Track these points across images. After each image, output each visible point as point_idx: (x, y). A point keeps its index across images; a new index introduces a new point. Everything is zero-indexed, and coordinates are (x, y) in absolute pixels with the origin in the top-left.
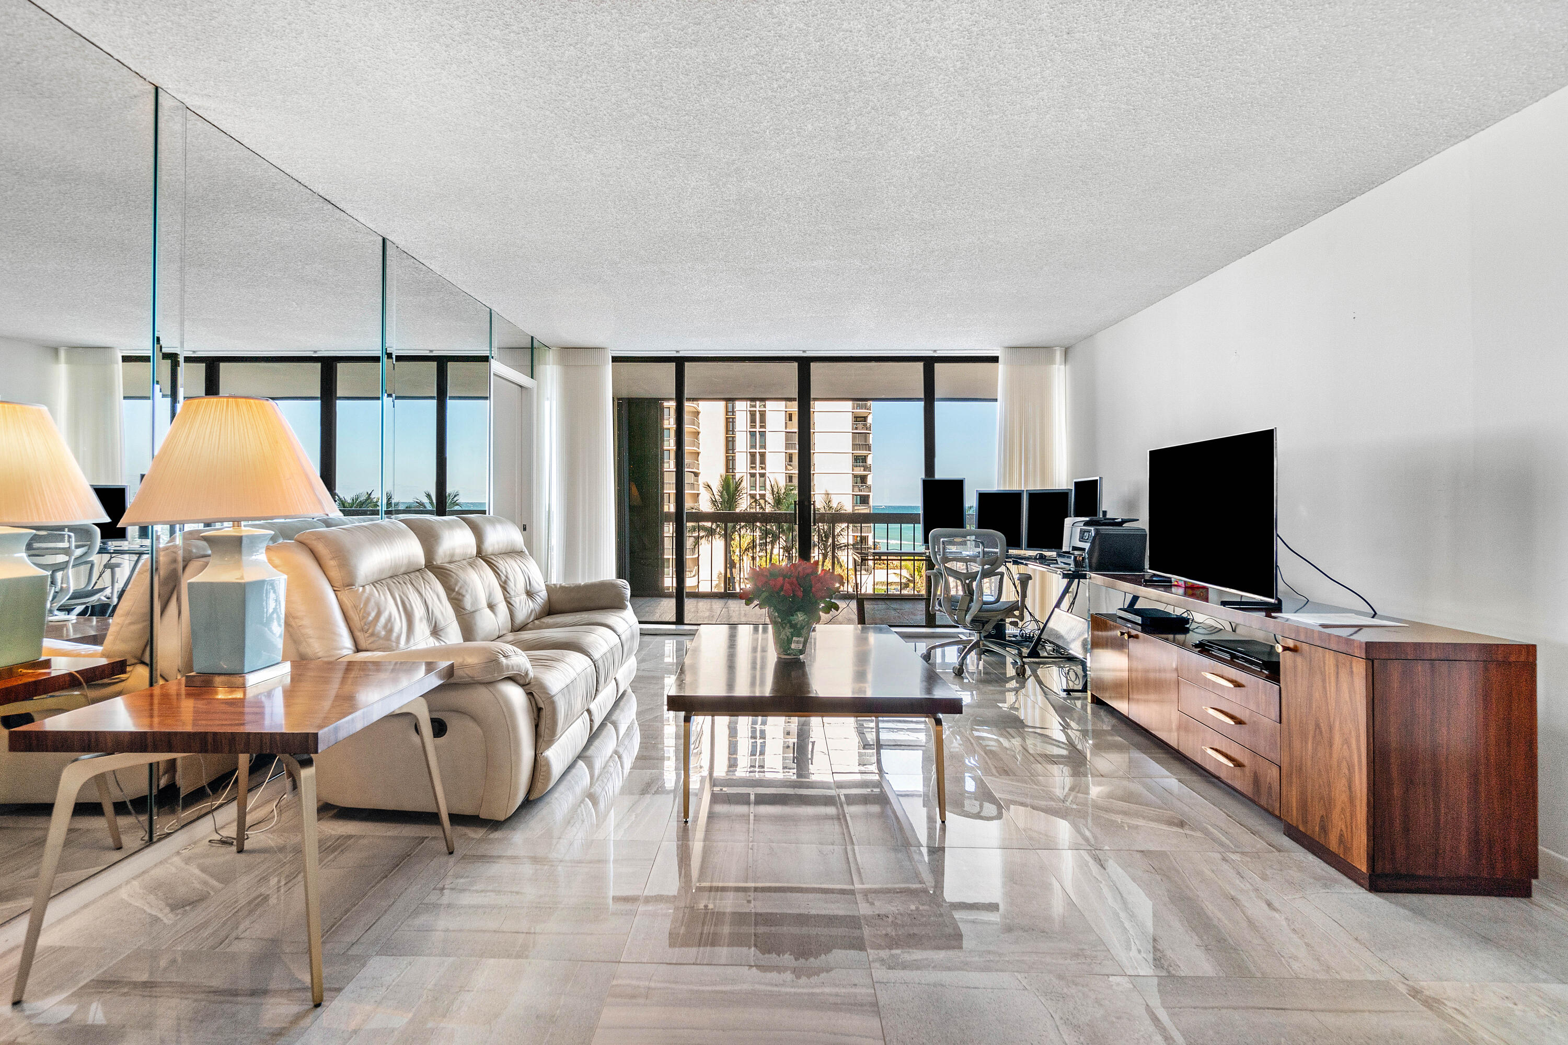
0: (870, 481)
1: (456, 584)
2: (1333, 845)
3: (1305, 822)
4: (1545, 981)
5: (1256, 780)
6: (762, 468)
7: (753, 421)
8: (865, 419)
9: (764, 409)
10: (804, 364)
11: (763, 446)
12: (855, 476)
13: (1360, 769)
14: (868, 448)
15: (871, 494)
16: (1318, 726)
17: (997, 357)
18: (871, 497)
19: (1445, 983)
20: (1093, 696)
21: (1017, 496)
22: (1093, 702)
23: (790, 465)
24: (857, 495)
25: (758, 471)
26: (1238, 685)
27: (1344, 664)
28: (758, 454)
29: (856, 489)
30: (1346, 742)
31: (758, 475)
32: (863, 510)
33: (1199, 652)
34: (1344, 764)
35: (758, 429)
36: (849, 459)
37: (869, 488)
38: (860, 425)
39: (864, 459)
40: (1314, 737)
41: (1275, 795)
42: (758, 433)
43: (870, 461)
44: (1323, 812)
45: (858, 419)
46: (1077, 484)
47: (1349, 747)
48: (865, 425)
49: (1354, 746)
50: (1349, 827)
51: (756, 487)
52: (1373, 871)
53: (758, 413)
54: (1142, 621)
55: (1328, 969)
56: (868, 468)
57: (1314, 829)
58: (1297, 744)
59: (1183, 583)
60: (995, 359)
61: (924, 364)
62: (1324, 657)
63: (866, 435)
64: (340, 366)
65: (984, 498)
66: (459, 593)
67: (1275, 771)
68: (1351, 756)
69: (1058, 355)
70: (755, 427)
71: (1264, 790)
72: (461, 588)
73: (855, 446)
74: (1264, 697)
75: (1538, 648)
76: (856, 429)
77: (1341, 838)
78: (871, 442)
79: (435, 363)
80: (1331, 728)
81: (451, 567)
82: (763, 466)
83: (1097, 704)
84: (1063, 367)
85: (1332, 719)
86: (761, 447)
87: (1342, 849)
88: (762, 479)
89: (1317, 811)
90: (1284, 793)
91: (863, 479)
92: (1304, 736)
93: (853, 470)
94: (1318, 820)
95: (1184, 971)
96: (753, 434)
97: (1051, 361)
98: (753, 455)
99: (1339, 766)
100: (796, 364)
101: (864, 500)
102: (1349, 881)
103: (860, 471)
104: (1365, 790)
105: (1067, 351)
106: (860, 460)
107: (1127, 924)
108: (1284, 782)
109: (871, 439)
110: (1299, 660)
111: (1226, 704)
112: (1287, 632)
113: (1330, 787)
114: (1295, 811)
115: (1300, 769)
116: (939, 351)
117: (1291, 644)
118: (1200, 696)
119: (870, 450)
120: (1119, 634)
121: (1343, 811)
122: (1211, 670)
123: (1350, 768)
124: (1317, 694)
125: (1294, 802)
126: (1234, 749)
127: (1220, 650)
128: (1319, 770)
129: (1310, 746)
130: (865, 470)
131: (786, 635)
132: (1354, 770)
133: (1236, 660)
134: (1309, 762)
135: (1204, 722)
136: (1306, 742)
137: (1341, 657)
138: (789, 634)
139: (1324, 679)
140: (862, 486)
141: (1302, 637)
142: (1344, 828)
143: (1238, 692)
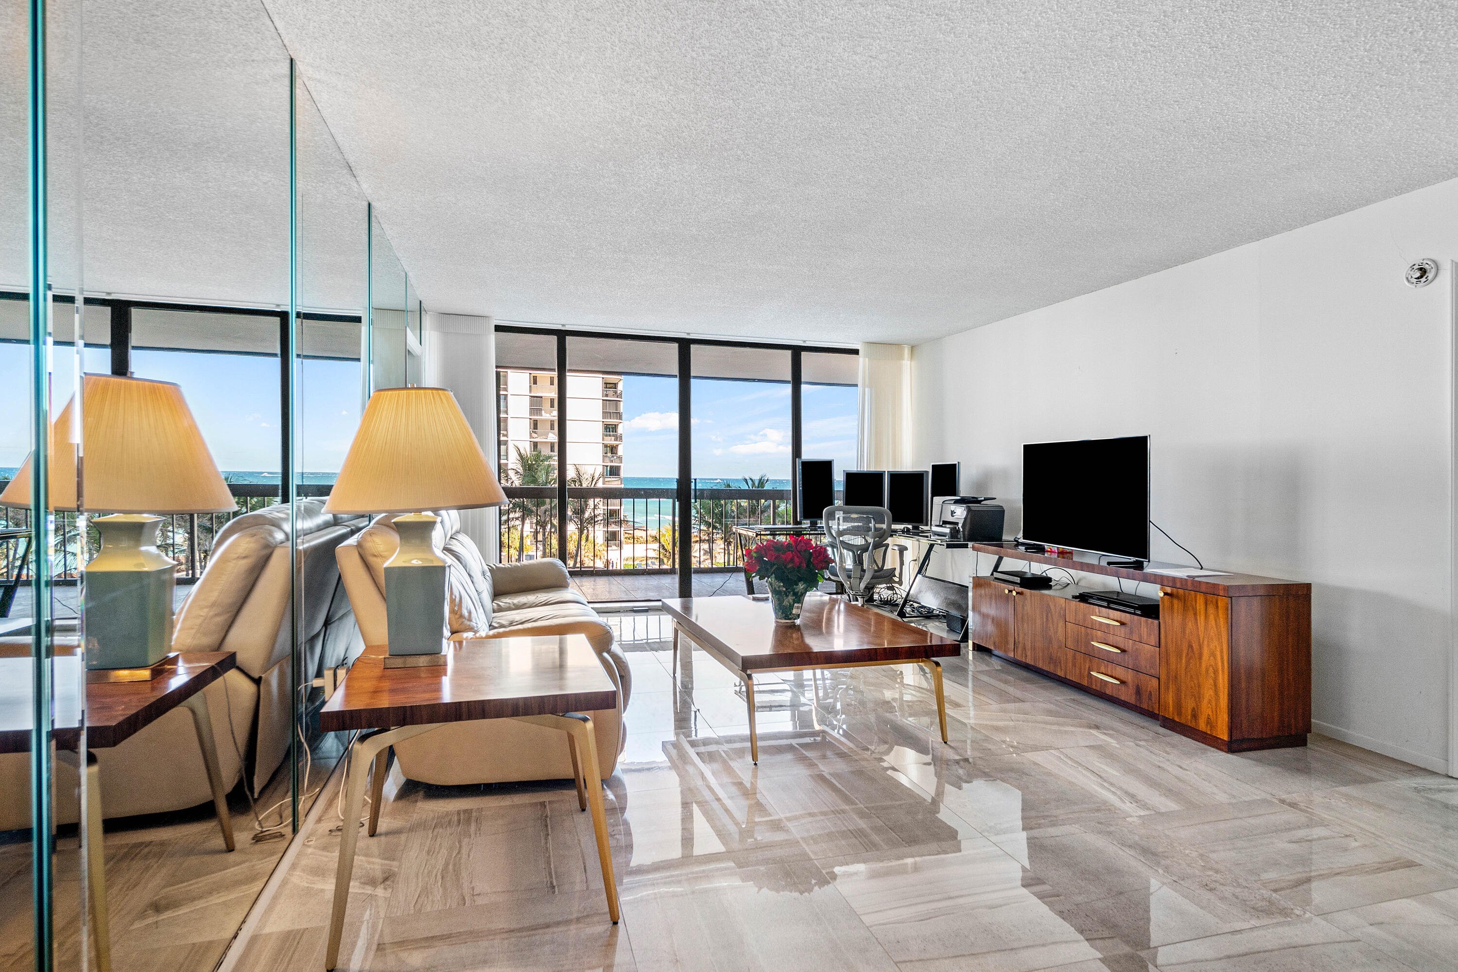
0: (620, 451)
2: (1202, 726)
3: (1180, 714)
4: (1336, 786)
5: (1138, 691)
10: (685, 345)
12: (606, 446)
13: (1223, 671)
14: (619, 416)
15: (622, 465)
16: (1190, 646)
17: (858, 350)
18: (622, 468)
19: (1294, 795)
20: (974, 643)
21: (879, 476)
22: (974, 649)
23: (535, 433)
24: (607, 466)
26: (1122, 624)
27: (1211, 601)
29: (607, 460)
30: (1213, 654)
32: (614, 483)
33: (1078, 600)
34: (1211, 669)
36: (599, 428)
37: (620, 458)
38: (611, 392)
39: (614, 428)
40: (1188, 654)
41: (1154, 699)
43: (620, 430)
44: (1193, 705)
46: (934, 467)
47: (1215, 658)
48: (616, 392)
49: (1219, 658)
50: (1214, 712)
52: (1231, 738)
54: (1021, 581)
55: (1234, 797)
56: (619, 438)
57: (1186, 718)
58: (1173, 660)
59: (1056, 549)
60: (856, 352)
61: (792, 353)
62: (1196, 597)
63: (616, 403)
64: (134, 312)
65: (852, 478)
67: (1155, 682)
68: (1216, 664)
69: (906, 352)
71: (1145, 697)
73: (605, 414)
74: (1145, 629)
75: (1312, 585)
76: (607, 395)
77: (1209, 722)
78: (622, 411)
79: (279, 319)
80: (1201, 646)
83: (977, 650)
84: (909, 362)
85: (1201, 640)
87: (1209, 728)
89: (1189, 705)
90: (1162, 696)
91: (613, 449)
92: (1179, 656)
93: (603, 439)
94: (1189, 712)
95: (1163, 810)
97: (901, 357)
99: (1207, 670)
100: (676, 345)
101: (614, 471)
102: (1214, 749)
103: (611, 441)
104: (1226, 685)
105: (913, 348)
106: (610, 429)
107: (1112, 789)
108: (1162, 690)
109: (622, 408)
110: (1175, 601)
111: (1111, 639)
112: (1165, 583)
113: (1199, 686)
114: (1171, 709)
115: (1176, 677)
116: (805, 341)
117: (1169, 590)
118: (1087, 634)
119: (621, 418)
120: (1007, 592)
121: (1210, 702)
122: (1098, 614)
123: (1216, 672)
124: (1190, 624)
125: (1171, 703)
126: (1120, 672)
127: (1099, 599)
128: (1191, 677)
129: (1184, 661)
130: (616, 440)
131: (789, 602)
132: (1218, 673)
133: (1112, 606)
134: (1183, 672)
135: (1092, 655)
136: (1181, 658)
137: (1209, 597)
138: (791, 601)
139: (1195, 614)
140: (613, 457)
141: (1178, 585)
142: (1210, 713)
143: (1123, 628)
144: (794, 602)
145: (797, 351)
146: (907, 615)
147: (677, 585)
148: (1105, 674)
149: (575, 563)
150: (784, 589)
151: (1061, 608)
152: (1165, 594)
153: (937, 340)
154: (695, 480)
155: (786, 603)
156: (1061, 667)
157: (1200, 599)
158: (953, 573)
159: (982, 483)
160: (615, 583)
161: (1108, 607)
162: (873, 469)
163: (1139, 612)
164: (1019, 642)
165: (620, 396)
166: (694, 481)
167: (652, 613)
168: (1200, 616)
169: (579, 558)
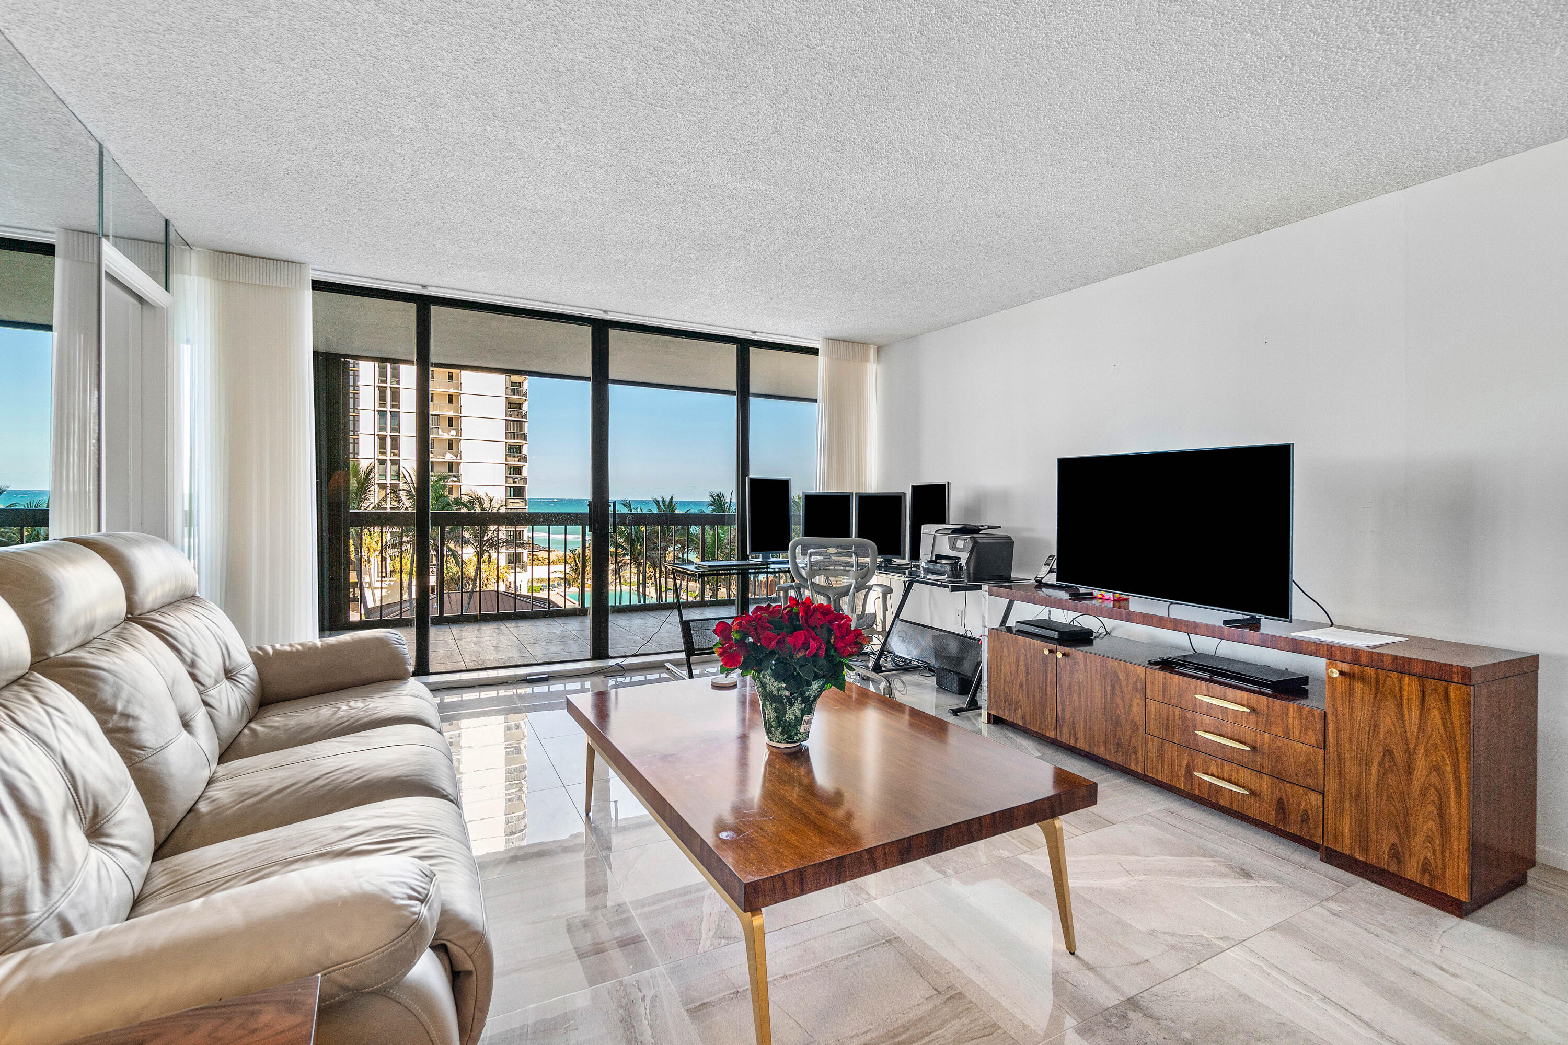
0: (525, 472)
1: (116, 696)
2: (1413, 874)
3: (1365, 851)
5: (1282, 808)
6: (395, 454)
7: (383, 398)
8: (520, 406)
9: (398, 386)
10: (601, 330)
11: (396, 429)
12: (509, 467)
13: (1459, 795)
14: (524, 436)
15: (527, 486)
16: (1388, 752)
17: (818, 349)
18: (527, 489)
20: (989, 714)
21: (844, 499)
22: (989, 721)
24: (510, 487)
25: (389, 458)
26: (1251, 709)
28: (389, 438)
29: (511, 481)
30: (1437, 769)
31: (389, 463)
32: (518, 505)
33: (1160, 668)
34: (1432, 791)
35: (389, 409)
36: (502, 449)
37: (525, 479)
38: (515, 412)
39: (519, 449)
40: (1382, 763)
41: (1314, 821)
42: (389, 414)
43: (525, 450)
44: (1394, 839)
45: (512, 406)
46: (917, 490)
47: (1442, 775)
48: (521, 413)
49: (1449, 775)
50: (1439, 856)
51: (386, 476)
52: (1474, 898)
53: (389, 390)
54: (1059, 635)
56: (524, 459)
57: (1380, 858)
58: (1351, 769)
60: (815, 352)
61: (738, 347)
62: (1401, 679)
63: (521, 424)
65: (812, 501)
66: (126, 716)
67: (1314, 798)
68: (1443, 784)
69: (872, 353)
70: (385, 405)
71: (1294, 815)
72: (128, 702)
73: (509, 435)
74: (1297, 721)
76: (510, 416)
77: (1426, 869)
78: (526, 431)
80: (1410, 755)
81: (85, 656)
82: (396, 452)
83: (994, 723)
84: (875, 365)
85: (1412, 745)
86: (393, 430)
87: (1427, 877)
88: (395, 467)
89: (1385, 839)
90: (1329, 820)
91: (517, 470)
92: (1365, 764)
93: (506, 460)
94: (1386, 849)
96: (382, 414)
97: (867, 359)
98: (382, 439)
100: (591, 329)
101: (518, 492)
103: (514, 462)
105: (879, 349)
106: (514, 450)
108: (1330, 811)
109: (527, 428)
110: (1358, 686)
111: (1229, 728)
112: (1338, 656)
113: (1407, 814)
114: (1347, 840)
115: (1358, 796)
116: (754, 333)
117: (1345, 667)
118: (1184, 719)
119: (525, 439)
120: (1046, 652)
121: (1429, 839)
122: (1205, 692)
123: (1442, 796)
124: (1388, 719)
125: (1347, 832)
126: (1244, 775)
127: (1197, 669)
128: (1390, 798)
129: (1374, 772)
130: (520, 461)
131: (794, 713)
132: (1449, 796)
133: (1216, 678)
134: (1372, 791)
135: (1192, 746)
136: (1368, 767)
137: (1430, 684)
138: (798, 712)
139: (1400, 705)
140: (517, 478)
141: (1364, 660)
142: (1430, 856)
143: (1253, 718)
144: (803, 712)
145: (744, 346)
146: (883, 669)
147: (588, 633)
148: (1218, 778)
149: (474, 587)
150: (788, 694)
151: (1138, 679)
152: (1342, 673)
153: (910, 339)
154: (614, 503)
155: (789, 716)
156: (1137, 758)
157: (1410, 687)
158: (931, 613)
159: (974, 507)
160: (506, 631)
161: (1211, 681)
162: (834, 489)
163: (1269, 691)
164: (1064, 719)
165: (525, 416)
166: (612, 504)
167: (553, 682)
168: (1410, 707)
169: (478, 581)
